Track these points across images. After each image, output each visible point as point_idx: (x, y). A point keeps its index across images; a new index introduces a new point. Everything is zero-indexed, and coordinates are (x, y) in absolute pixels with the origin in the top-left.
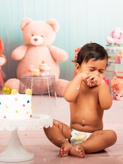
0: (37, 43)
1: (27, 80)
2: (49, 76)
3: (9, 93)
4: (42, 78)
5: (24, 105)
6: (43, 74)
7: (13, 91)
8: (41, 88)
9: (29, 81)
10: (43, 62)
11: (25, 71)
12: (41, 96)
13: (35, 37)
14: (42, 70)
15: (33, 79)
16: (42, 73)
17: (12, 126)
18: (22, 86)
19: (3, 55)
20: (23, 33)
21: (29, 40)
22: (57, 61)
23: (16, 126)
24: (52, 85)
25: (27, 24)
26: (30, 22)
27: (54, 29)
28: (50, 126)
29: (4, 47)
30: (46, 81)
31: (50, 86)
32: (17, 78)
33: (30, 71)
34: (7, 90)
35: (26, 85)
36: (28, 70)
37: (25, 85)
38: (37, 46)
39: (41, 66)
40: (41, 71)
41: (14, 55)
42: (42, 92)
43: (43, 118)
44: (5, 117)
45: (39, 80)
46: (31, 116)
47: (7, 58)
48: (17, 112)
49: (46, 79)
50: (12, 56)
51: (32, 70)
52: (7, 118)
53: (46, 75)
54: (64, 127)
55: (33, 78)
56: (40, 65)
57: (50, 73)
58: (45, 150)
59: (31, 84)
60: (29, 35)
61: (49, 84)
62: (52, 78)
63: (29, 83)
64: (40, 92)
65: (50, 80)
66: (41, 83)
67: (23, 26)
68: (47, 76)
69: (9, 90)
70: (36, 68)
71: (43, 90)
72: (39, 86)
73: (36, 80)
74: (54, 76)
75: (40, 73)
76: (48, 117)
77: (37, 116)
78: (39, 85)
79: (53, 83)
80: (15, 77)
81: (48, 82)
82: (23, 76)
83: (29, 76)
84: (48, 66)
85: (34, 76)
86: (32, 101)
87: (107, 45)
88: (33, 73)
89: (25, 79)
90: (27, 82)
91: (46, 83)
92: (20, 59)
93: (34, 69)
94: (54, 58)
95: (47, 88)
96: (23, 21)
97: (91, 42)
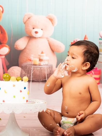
0: (37, 35)
1: (28, 68)
2: (47, 65)
3: (8, 79)
4: (40, 67)
5: (21, 91)
6: (42, 63)
7: (12, 78)
8: (40, 75)
10: (42, 53)
11: (26, 60)
12: (39, 82)
13: (36, 30)
14: (41, 59)
15: (33, 67)
18: (23, 74)
19: (7, 46)
20: (26, 26)
21: (31, 32)
22: (55, 52)
23: (13, 109)
24: (50, 73)
25: (29, 18)
26: (32, 17)
27: (52, 24)
28: (43, 110)
29: (8, 38)
31: (48, 73)
32: (18, 66)
33: (30, 60)
34: (6, 77)
35: (27, 73)
37: (26, 73)
38: (38, 38)
39: (41, 56)
40: (40, 60)
41: (16, 45)
42: (41, 79)
43: (38, 102)
44: (4, 101)
45: (38, 68)
46: (27, 101)
48: (14, 97)
49: (45, 68)
50: (15, 46)
51: (32, 59)
52: (5, 103)
53: (45, 64)
54: (55, 114)
55: (33, 66)
56: (39, 55)
57: (48, 62)
59: (31, 72)
60: (31, 28)
61: (47, 72)
62: (49, 67)
63: (30, 71)
64: (38, 80)
65: (48, 69)
66: (40, 71)
67: (25, 19)
68: (45, 65)
69: (8, 77)
70: (36, 58)
71: (42, 77)
72: (38, 74)
73: (35, 68)
74: (52, 65)
75: (40, 62)
77: (33, 100)
79: (50, 71)
81: (46, 71)
82: (24, 64)
83: (30, 65)
84: (46, 56)
86: (28, 87)
87: (100, 39)
88: (33, 62)
89: (26, 67)
90: (28, 69)
91: (44, 71)
92: (22, 49)
93: (34, 58)
94: (52, 49)
95: (45, 75)
96: (26, 15)
97: (86, 35)
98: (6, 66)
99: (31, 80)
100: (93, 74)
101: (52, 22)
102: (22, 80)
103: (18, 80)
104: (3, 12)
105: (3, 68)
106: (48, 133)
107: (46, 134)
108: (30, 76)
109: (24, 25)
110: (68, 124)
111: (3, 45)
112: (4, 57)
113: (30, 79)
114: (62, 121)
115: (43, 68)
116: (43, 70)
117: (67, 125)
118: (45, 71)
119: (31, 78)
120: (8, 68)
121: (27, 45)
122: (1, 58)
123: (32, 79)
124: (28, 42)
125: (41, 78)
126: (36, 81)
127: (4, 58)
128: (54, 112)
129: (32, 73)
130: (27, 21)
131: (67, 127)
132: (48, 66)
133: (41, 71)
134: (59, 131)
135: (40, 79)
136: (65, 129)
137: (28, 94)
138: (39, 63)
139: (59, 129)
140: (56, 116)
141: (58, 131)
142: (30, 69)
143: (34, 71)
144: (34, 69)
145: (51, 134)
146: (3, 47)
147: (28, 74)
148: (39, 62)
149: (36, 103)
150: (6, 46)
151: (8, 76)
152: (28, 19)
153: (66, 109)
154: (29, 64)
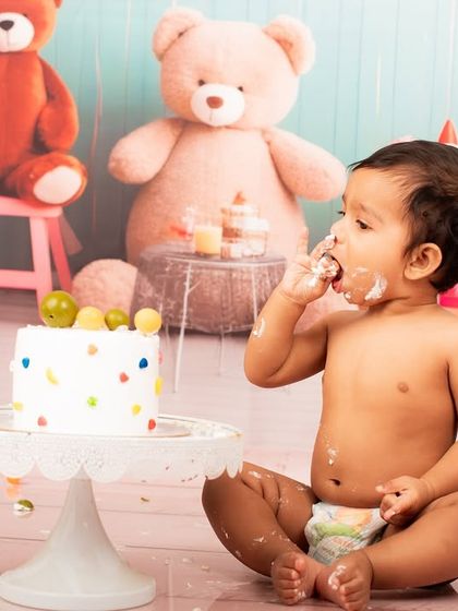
0: (218, 117)
1: (167, 269)
2: (259, 258)
3: (67, 319)
4: (229, 265)
5: (124, 378)
6: (236, 249)
7: (86, 313)
8: (224, 305)
9: (178, 273)
10: (239, 199)
11: (162, 233)
12: (220, 339)
13: (211, 90)
14: (232, 230)
15: (193, 267)
17: (64, 461)
18: (145, 295)
20: (164, 70)
21: (187, 102)
22: (298, 200)
23: (83, 461)
25: (181, 34)
26: (194, 26)
27: (291, 62)
28: (226, 471)
29: (81, 122)
30: (245, 277)
33: (183, 233)
34: (58, 306)
35: (164, 292)
36: (174, 229)
37: (158, 291)
38: (219, 128)
39: (231, 214)
40: (230, 233)
41: (118, 161)
42: (228, 323)
43: (203, 433)
44: (42, 422)
45: (216, 273)
46: (152, 425)
47: (88, 174)
48: (93, 404)
49: (249, 272)
50: (112, 165)
51: (189, 229)
53: (248, 252)
54: (284, 490)
55: (191, 261)
56: (223, 211)
57: (266, 246)
58: (208, 571)
59: (184, 289)
60: (188, 80)
61: (260, 290)
62: (271, 269)
63: (177, 284)
64: (216, 325)
66: (226, 287)
67: (165, 39)
68: (252, 256)
69: (66, 310)
70: (206, 223)
71: (232, 315)
72: (217, 299)
73: (204, 271)
74: (284, 259)
75: (225, 245)
76: (224, 434)
77: (180, 423)
78: (216, 292)
80: (120, 253)
81: (254, 284)
82: (153, 251)
83: (179, 254)
84: (259, 216)
85: (198, 255)
86: (161, 359)
88: (194, 239)
89: (160, 263)
90: (167, 276)
91: (245, 285)
92: (145, 180)
93: (198, 223)
94: (287, 183)
95: (249, 306)
96: (165, 20)
97: (448, 123)
98: (69, 258)
99: (183, 325)
101: (289, 56)
102: (133, 328)
103: (111, 326)
105: (53, 267)
106: (247, 578)
107: (236, 584)
108: (180, 306)
109: (158, 65)
110: (342, 537)
111: (54, 154)
112: (56, 213)
113: (179, 321)
114: (312, 522)
115: (242, 272)
116: (242, 281)
117: (333, 545)
118: (251, 288)
119: (185, 317)
120: (77, 265)
122: (46, 219)
123: (188, 321)
124: (174, 148)
125: (229, 317)
126: (206, 330)
127: (59, 218)
128: (278, 480)
129: (187, 292)
131: (337, 553)
132: (261, 265)
133: (232, 287)
134: (298, 572)
135: (224, 323)
136: (329, 561)
137: (157, 392)
138: (222, 249)
139: (301, 560)
140: (286, 502)
141: (294, 573)
142: (180, 276)
143: (198, 283)
144: (200, 273)
145: (259, 582)
146: (53, 165)
147: (169, 300)
148: (223, 241)
149: (196, 437)
150: (69, 164)
151: (64, 305)
152: (175, 36)
153: (331, 462)
154: (176, 250)
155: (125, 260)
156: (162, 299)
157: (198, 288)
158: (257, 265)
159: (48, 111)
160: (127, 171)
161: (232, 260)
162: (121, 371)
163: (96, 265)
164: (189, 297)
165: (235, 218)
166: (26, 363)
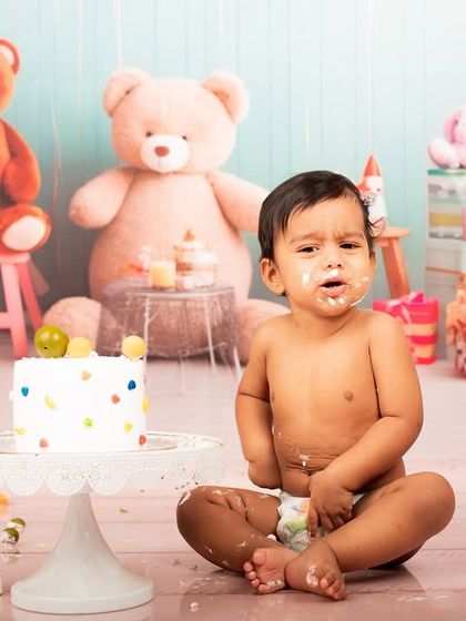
1: (128, 303)
2: (210, 288)
3: (58, 351)
4: (183, 295)
5: (116, 399)
6: (189, 281)
7: (74, 344)
8: (181, 332)
9: (137, 306)
10: (189, 237)
11: (122, 271)
12: (179, 362)
13: (157, 141)
14: (184, 264)
15: (152, 300)
16: (185, 278)
17: (71, 477)
18: (109, 327)
19: (38, 210)
20: (115, 126)
21: (137, 152)
23: (87, 476)
24: (224, 321)
25: (128, 92)
26: (139, 85)
29: (42, 177)
30: (198, 306)
31: (216, 324)
33: (140, 270)
35: (126, 324)
36: (132, 266)
37: (121, 323)
38: (167, 174)
39: (183, 250)
40: (182, 268)
41: (78, 209)
42: (185, 348)
43: (186, 445)
44: (43, 444)
45: (172, 304)
46: (142, 440)
47: (52, 221)
48: (89, 425)
49: (202, 302)
50: (72, 212)
51: (146, 266)
52: (51, 449)
53: (200, 284)
54: (248, 500)
55: (150, 295)
56: (175, 248)
57: (215, 277)
58: (195, 569)
59: (143, 319)
60: (137, 133)
61: (212, 317)
62: (221, 297)
63: (137, 316)
64: (176, 350)
65: (215, 303)
66: (182, 316)
67: (113, 98)
68: (203, 287)
69: (58, 342)
70: (161, 259)
71: (188, 341)
72: (173, 326)
73: (162, 303)
74: (232, 288)
75: (179, 278)
76: (207, 445)
77: (164, 438)
78: (173, 321)
79: (225, 313)
80: (84, 291)
81: (206, 312)
82: (114, 287)
83: (136, 289)
84: (208, 250)
85: (156, 289)
86: (145, 381)
87: (431, 172)
88: (151, 275)
89: (121, 298)
90: (128, 309)
91: (199, 313)
93: (153, 260)
97: (371, 158)
98: (38, 298)
100: (405, 321)
104: (15, 67)
105: (25, 308)
109: (108, 121)
111: (20, 206)
112: (25, 258)
114: (282, 522)
115: (195, 301)
116: (196, 309)
118: (204, 315)
120: (45, 304)
121: (122, 207)
122: (16, 265)
125: (186, 342)
127: (28, 263)
129: (147, 322)
130: (123, 103)
132: (213, 294)
133: (187, 315)
135: (182, 348)
137: (144, 410)
138: (177, 282)
140: (252, 510)
142: (140, 308)
143: (157, 314)
144: (158, 305)
146: (19, 215)
148: (177, 274)
149: (180, 449)
150: (34, 214)
151: (56, 337)
152: (123, 94)
153: (304, 464)
154: (134, 285)
155: (89, 297)
156: (124, 329)
157: (157, 317)
158: (209, 294)
159: (12, 168)
160: (86, 217)
161: (186, 291)
162: (112, 393)
163: (64, 303)
164: (150, 327)
165: (185, 253)
166: (25, 392)
